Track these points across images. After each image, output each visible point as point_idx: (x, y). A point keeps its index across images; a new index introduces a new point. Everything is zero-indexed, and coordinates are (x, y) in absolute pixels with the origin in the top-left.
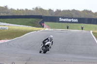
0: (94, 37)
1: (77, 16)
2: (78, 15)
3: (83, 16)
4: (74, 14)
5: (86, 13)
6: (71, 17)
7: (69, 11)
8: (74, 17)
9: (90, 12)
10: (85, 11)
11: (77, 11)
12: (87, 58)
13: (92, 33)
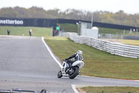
0: (47, 46)
1: (22, 16)
2: (23, 14)
3: (30, 16)
4: (17, 12)
5: (36, 12)
6: (13, 17)
7: (10, 8)
8: (18, 17)
9: (41, 9)
10: (34, 9)
11: (22, 8)
12: (37, 76)
13: (43, 41)
